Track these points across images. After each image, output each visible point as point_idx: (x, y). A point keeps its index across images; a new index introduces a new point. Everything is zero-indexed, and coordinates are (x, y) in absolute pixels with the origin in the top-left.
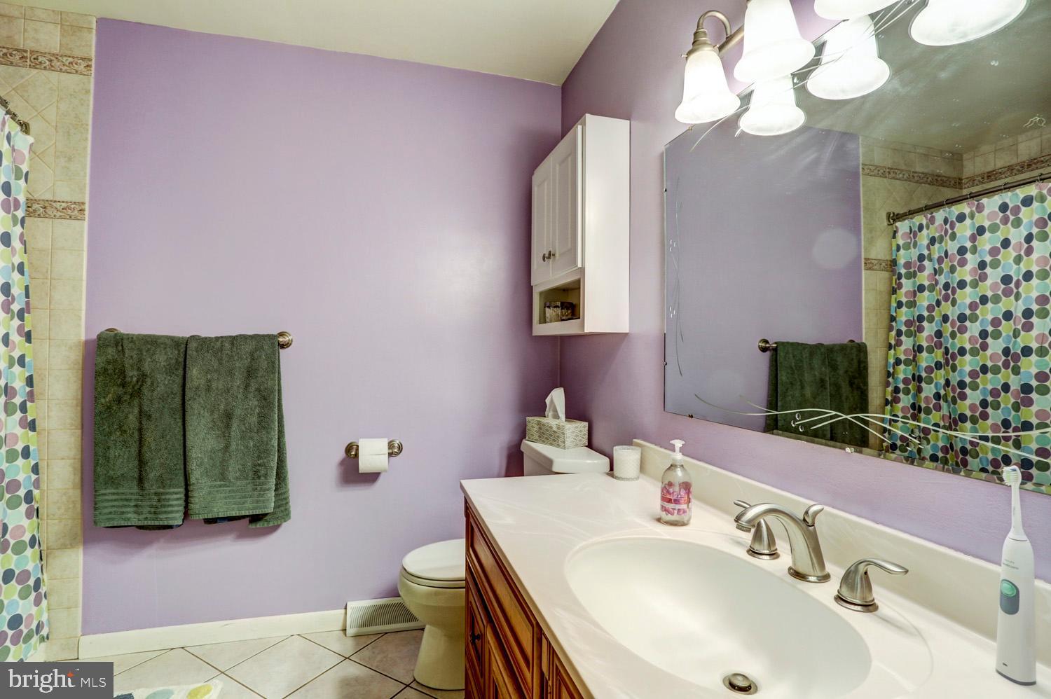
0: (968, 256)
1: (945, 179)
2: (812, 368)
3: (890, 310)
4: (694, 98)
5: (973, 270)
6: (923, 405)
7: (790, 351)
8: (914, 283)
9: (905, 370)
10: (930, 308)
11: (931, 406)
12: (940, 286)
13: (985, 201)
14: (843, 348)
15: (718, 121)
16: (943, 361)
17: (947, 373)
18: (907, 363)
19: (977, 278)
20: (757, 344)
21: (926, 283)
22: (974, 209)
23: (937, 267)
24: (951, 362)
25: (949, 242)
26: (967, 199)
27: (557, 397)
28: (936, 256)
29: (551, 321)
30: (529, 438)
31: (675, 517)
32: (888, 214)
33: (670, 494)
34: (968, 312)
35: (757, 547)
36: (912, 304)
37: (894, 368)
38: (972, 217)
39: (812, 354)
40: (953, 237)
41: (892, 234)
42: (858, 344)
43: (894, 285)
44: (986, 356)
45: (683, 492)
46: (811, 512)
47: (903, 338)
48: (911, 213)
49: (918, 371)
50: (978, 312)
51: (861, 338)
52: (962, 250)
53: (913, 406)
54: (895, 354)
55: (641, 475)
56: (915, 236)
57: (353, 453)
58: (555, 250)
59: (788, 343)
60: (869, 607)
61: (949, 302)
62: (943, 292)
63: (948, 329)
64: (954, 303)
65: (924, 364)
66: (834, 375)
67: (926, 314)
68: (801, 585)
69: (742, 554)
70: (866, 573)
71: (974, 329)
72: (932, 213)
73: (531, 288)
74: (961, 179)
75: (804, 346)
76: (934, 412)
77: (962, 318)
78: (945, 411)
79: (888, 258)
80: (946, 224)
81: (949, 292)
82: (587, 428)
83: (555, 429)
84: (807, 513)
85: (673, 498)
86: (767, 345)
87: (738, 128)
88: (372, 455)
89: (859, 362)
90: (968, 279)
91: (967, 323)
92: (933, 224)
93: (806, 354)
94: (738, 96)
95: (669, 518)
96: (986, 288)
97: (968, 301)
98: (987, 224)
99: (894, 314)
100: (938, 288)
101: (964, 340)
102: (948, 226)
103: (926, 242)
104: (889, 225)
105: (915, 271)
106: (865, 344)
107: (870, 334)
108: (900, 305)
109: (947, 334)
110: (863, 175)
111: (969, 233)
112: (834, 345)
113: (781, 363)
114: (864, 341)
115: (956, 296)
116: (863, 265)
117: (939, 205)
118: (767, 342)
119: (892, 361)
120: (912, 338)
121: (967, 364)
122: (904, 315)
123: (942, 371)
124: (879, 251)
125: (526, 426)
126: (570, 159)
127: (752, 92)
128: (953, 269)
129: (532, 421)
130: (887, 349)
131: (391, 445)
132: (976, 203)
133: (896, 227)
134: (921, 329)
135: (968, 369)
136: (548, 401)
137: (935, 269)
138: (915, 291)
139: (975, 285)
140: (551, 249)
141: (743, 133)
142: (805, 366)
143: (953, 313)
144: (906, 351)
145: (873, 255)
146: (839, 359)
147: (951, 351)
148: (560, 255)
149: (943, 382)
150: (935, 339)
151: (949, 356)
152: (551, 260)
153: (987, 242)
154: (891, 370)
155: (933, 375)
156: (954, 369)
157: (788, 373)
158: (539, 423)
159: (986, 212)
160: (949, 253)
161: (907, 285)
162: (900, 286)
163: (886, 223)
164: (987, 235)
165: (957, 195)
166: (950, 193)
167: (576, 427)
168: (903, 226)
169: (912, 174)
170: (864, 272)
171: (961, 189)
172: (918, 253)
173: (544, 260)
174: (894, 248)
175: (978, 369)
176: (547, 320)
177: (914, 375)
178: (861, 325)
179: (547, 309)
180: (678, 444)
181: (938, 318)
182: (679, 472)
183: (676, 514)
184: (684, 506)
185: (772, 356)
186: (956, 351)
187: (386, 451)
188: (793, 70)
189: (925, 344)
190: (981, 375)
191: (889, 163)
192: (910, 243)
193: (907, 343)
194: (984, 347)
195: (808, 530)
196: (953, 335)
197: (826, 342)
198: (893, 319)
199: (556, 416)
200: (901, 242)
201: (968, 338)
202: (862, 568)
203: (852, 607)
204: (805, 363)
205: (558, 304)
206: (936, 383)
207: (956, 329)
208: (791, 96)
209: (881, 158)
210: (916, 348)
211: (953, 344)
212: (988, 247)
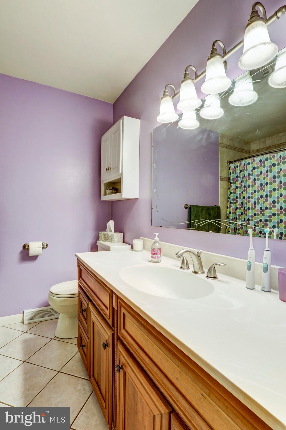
0: (251, 177)
1: (245, 151)
2: (202, 215)
3: (228, 195)
4: (163, 114)
5: (252, 181)
6: (237, 228)
7: (195, 208)
8: (235, 185)
9: (232, 216)
10: (240, 194)
11: (240, 228)
12: (243, 187)
13: (255, 158)
14: (213, 208)
15: (171, 123)
16: (243, 212)
17: (245, 216)
18: (233, 213)
19: (253, 184)
20: (184, 206)
21: (239, 186)
22: (253, 161)
23: (242, 180)
24: (246, 212)
25: (246, 172)
26: (251, 157)
27: (111, 224)
28: (242, 176)
29: (108, 195)
30: (100, 240)
31: (156, 260)
32: (228, 161)
33: (154, 252)
34: (250, 196)
35: (183, 266)
36: (234, 193)
37: (229, 215)
38: (252, 163)
39: (202, 210)
40: (247, 170)
41: (229, 169)
42: (218, 206)
43: (229, 186)
44: (255, 210)
45: (159, 251)
46: (199, 252)
47: (232, 205)
48: (235, 161)
49: (236, 216)
50: (253, 195)
51: (219, 204)
52: (249, 175)
53: (235, 228)
54: (229, 210)
55: (143, 250)
56: (236, 169)
57: (27, 248)
58: (111, 167)
59: (194, 205)
60: (215, 278)
61: (245, 192)
62: (244, 189)
63: (245, 201)
64: (247, 193)
65: (238, 213)
66: (210, 217)
67: (239, 196)
68: (196, 275)
69: (178, 269)
70: (214, 268)
71: (252, 201)
72: (240, 162)
73: (101, 182)
74: (250, 151)
75: (200, 207)
76: (241, 230)
77: (249, 197)
78: (244, 229)
79: (228, 177)
80: (245, 165)
81: (245, 189)
82: (122, 235)
83: (110, 235)
84: (198, 252)
85: (155, 253)
86: (187, 206)
87: (178, 126)
88: (35, 248)
89: (218, 213)
90: (251, 184)
91: (250, 199)
92: (241, 165)
93: (200, 209)
94: (178, 115)
95: (154, 260)
96: (256, 188)
97: (251, 192)
98: (256, 166)
99: (229, 196)
100: (242, 187)
101: (249, 205)
102: (245, 166)
103: (239, 171)
104: (228, 165)
105: (235, 181)
106: (220, 206)
107: (221, 203)
108: (231, 193)
109: (245, 203)
110: (220, 147)
111: (251, 169)
112: (210, 207)
113: (192, 213)
114: (219, 205)
115: (247, 190)
116: (219, 179)
117: (243, 159)
118: (187, 205)
119: (228, 213)
120: (234, 205)
121: (250, 213)
122: (232, 197)
123: (243, 216)
124: (224, 174)
125: (99, 235)
126: (117, 132)
127: (183, 114)
128: (246, 181)
129: (101, 233)
130: (226, 209)
131: (43, 245)
132: (253, 159)
133: (230, 166)
134: (237, 202)
135: (250, 215)
136: (107, 225)
137: (241, 181)
138: (235, 188)
139: (252, 186)
140: (109, 167)
141: (179, 128)
142: (200, 214)
143: (246, 195)
144: (233, 209)
145: (222, 176)
146: (211, 211)
147: (246, 209)
148: (113, 169)
149: (243, 219)
150: (241, 205)
151: (245, 211)
152: (109, 171)
153: (256, 172)
154: (228, 216)
155: (240, 217)
156: (246, 215)
157: (194, 216)
158: (104, 234)
159: (256, 162)
160: (246, 175)
161: (233, 186)
162: (231, 186)
163: (227, 164)
164: (256, 170)
165: (248, 156)
166: (246, 155)
167: (119, 235)
168: (232, 166)
169: (235, 148)
170: (220, 181)
171: (250, 154)
172: (236, 175)
173: (106, 171)
174: (229, 173)
175: (253, 215)
176: (107, 194)
177: (235, 217)
178: (219, 200)
179: (107, 190)
180: (157, 234)
181: (242, 198)
182: (157, 244)
183: (156, 258)
184: (159, 256)
185: (189, 210)
186: (247, 209)
187: (42, 247)
188: (196, 108)
189: (238, 207)
190: (254, 216)
191: (228, 144)
192: (234, 172)
193: (233, 206)
194: (255, 207)
195: (199, 258)
196: (246, 203)
197: (208, 205)
198: (229, 198)
199: (111, 231)
200: (231, 171)
201: (250, 204)
202: (213, 266)
203: (211, 278)
204: (200, 213)
205: (111, 188)
206: (241, 220)
207: (247, 201)
208: (195, 116)
209: (226, 142)
210: (236, 208)
211: (246, 206)
212: (256, 174)
